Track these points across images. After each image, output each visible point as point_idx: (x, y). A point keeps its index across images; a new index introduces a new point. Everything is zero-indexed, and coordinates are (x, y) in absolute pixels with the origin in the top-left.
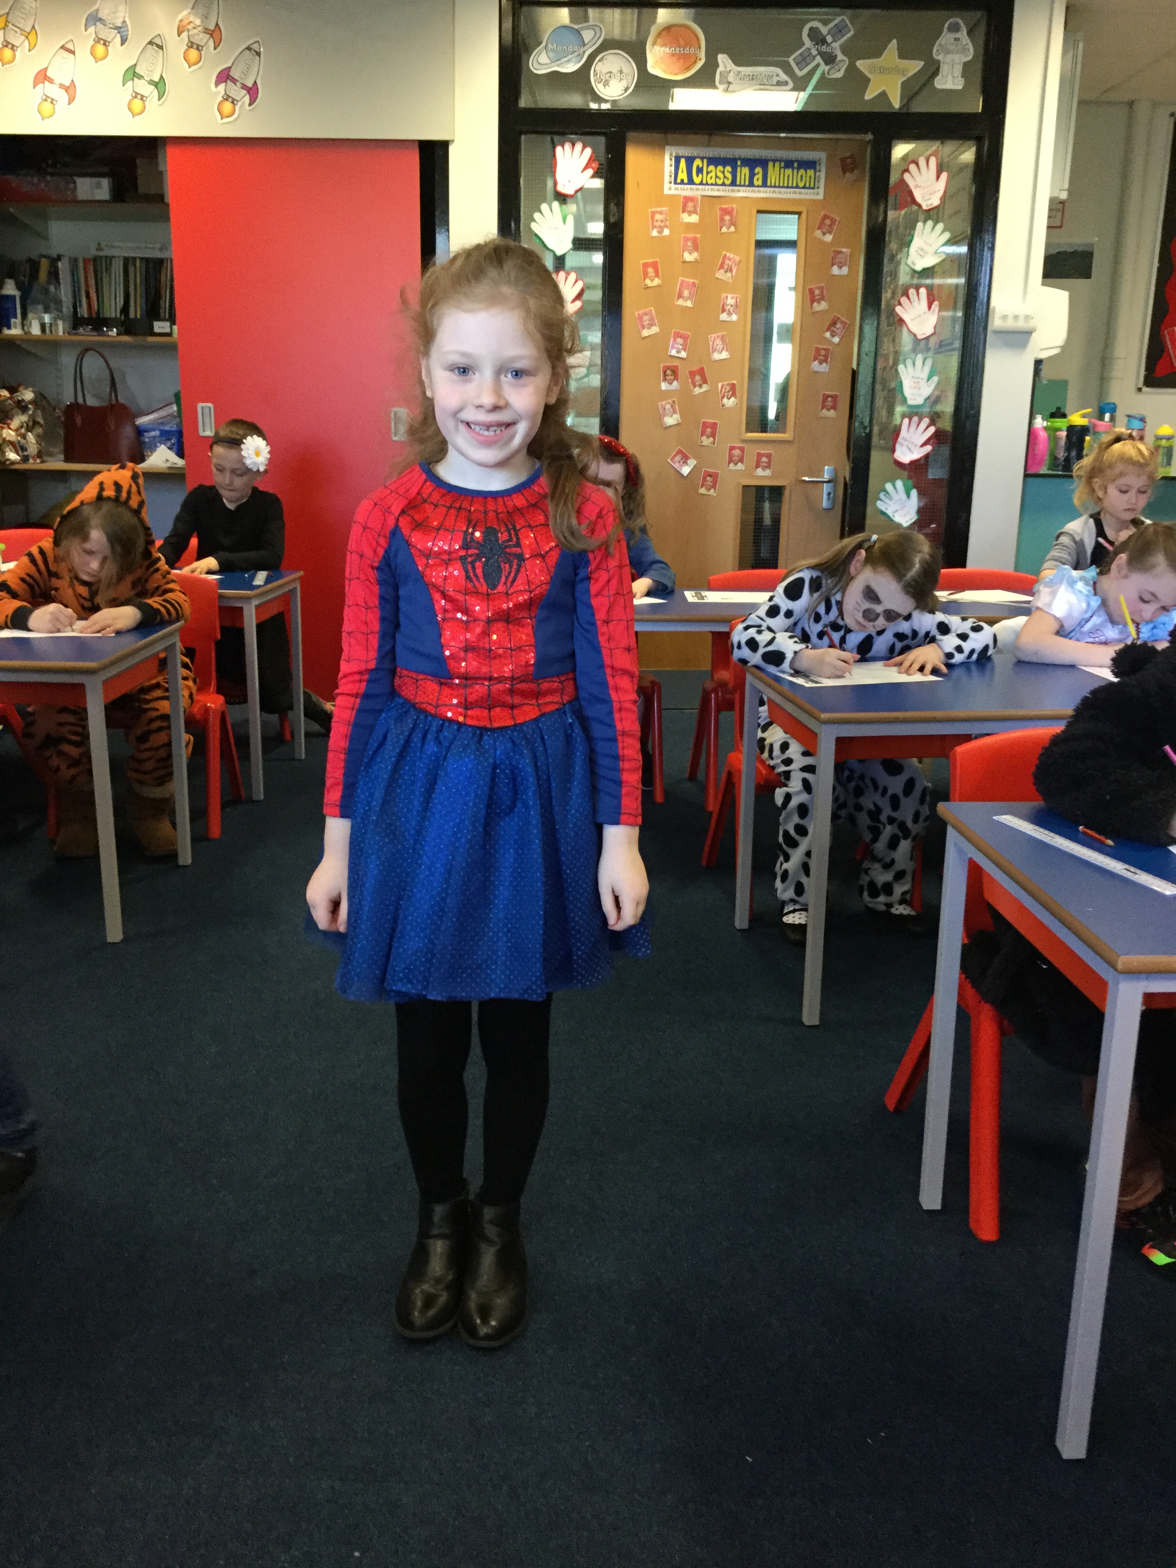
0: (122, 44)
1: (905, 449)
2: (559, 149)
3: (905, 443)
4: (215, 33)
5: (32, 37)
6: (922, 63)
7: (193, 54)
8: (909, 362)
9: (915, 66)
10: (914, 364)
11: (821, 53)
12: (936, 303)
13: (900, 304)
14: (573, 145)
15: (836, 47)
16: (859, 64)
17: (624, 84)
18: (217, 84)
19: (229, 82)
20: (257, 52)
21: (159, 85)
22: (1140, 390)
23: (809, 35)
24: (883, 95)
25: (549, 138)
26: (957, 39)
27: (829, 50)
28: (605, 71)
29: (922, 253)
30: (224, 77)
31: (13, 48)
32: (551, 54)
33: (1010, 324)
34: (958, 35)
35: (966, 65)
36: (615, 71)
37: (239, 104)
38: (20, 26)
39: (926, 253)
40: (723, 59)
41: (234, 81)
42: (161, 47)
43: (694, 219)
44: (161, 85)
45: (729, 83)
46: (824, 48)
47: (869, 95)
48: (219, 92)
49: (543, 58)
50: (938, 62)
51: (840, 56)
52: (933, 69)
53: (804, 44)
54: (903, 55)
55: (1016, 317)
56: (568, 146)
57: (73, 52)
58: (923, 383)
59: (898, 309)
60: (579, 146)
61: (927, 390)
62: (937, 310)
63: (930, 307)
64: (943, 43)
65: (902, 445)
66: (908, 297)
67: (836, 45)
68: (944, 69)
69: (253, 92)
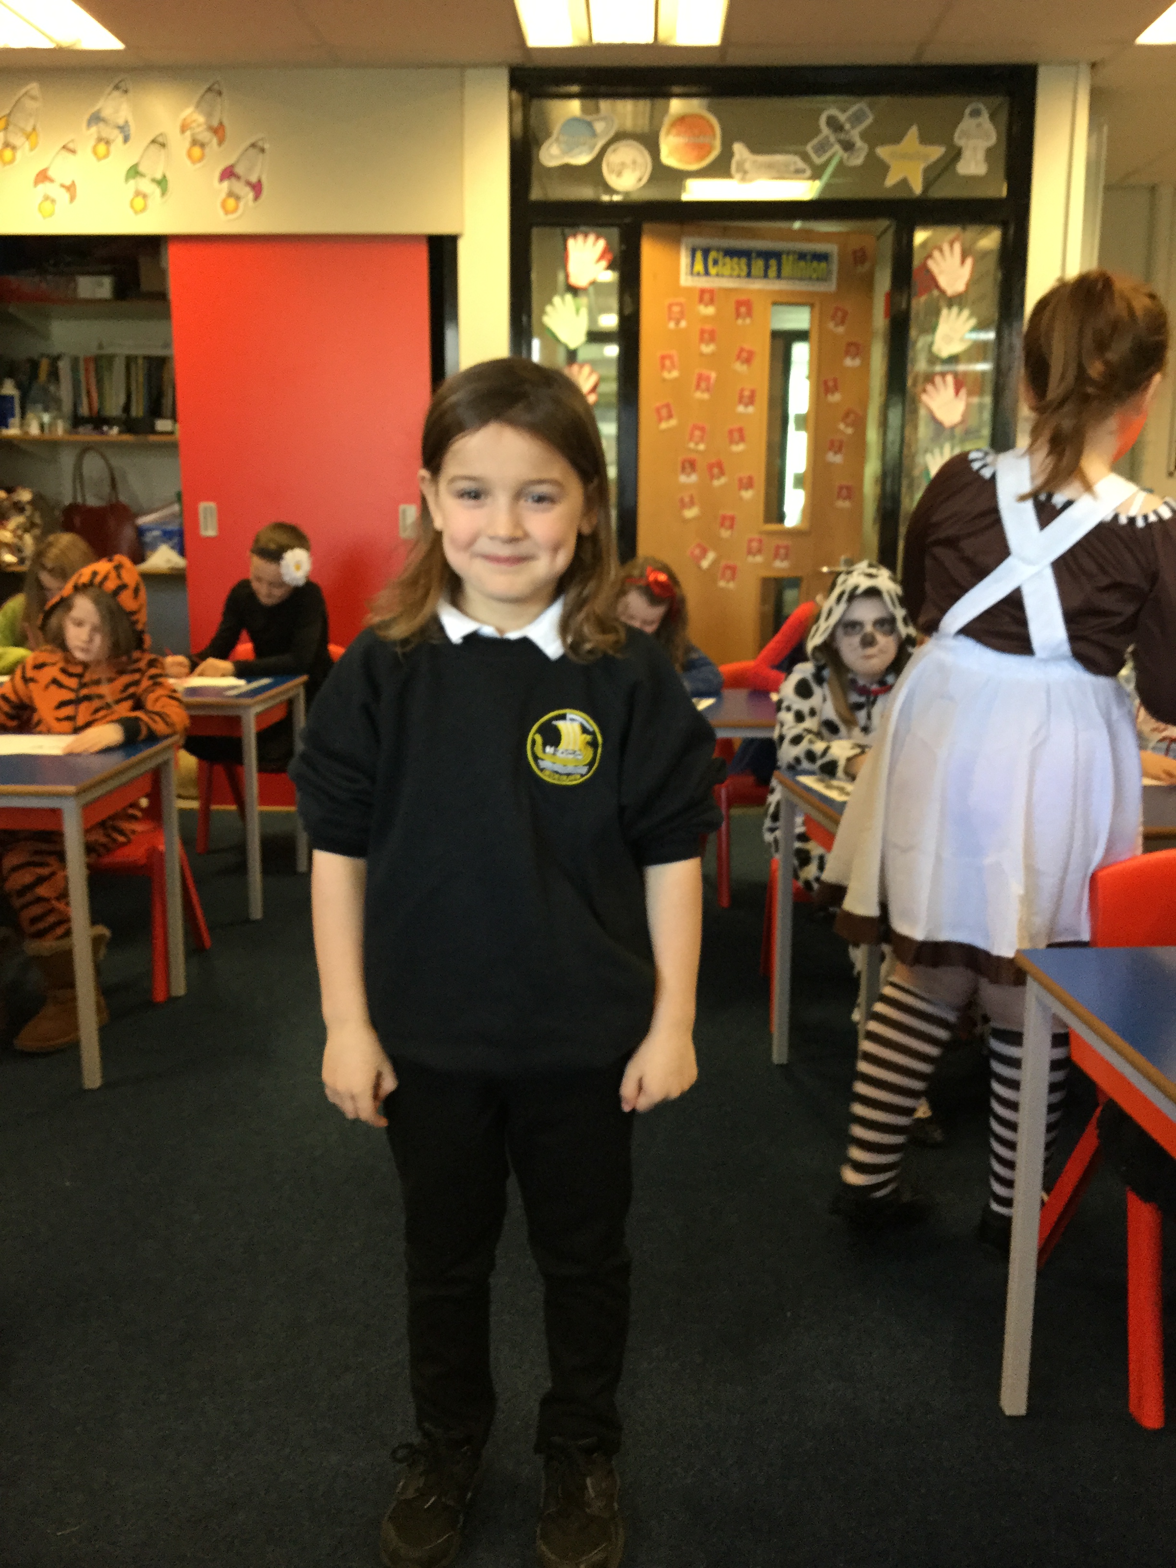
0: (125, 143)
2: (572, 243)
4: (218, 131)
5: (33, 137)
6: (943, 149)
7: (197, 151)
8: (937, 451)
9: (936, 152)
10: (942, 453)
11: (840, 142)
12: (963, 390)
13: (925, 391)
14: (586, 237)
15: (855, 135)
16: (878, 150)
17: (638, 175)
18: (221, 181)
19: (233, 178)
20: (261, 149)
23: (828, 124)
24: (904, 181)
25: (560, 230)
26: (978, 124)
27: (847, 138)
28: (618, 163)
29: (947, 340)
30: (228, 174)
31: (14, 148)
32: (562, 146)
35: (989, 150)
36: (628, 161)
37: (243, 200)
38: (21, 127)
39: (952, 340)
40: (739, 150)
41: (238, 177)
42: (163, 145)
43: (710, 310)
44: (163, 183)
45: (746, 172)
46: (842, 136)
47: (890, 182)
48: (223, 189)
49: (554, 151)
50: (960, 146)
51: (859, 143)
52: (955, 155)
53: (820, 132)
54: (924, 141)
57: (73, 152)
59: (924, 398)
60: (592, 238)
62: (965, 397)
63: (957, 395)
64: (964, 128)
66: (934, 386)
67: (855, 132)
68: (967, 154)
69: (257, 188)
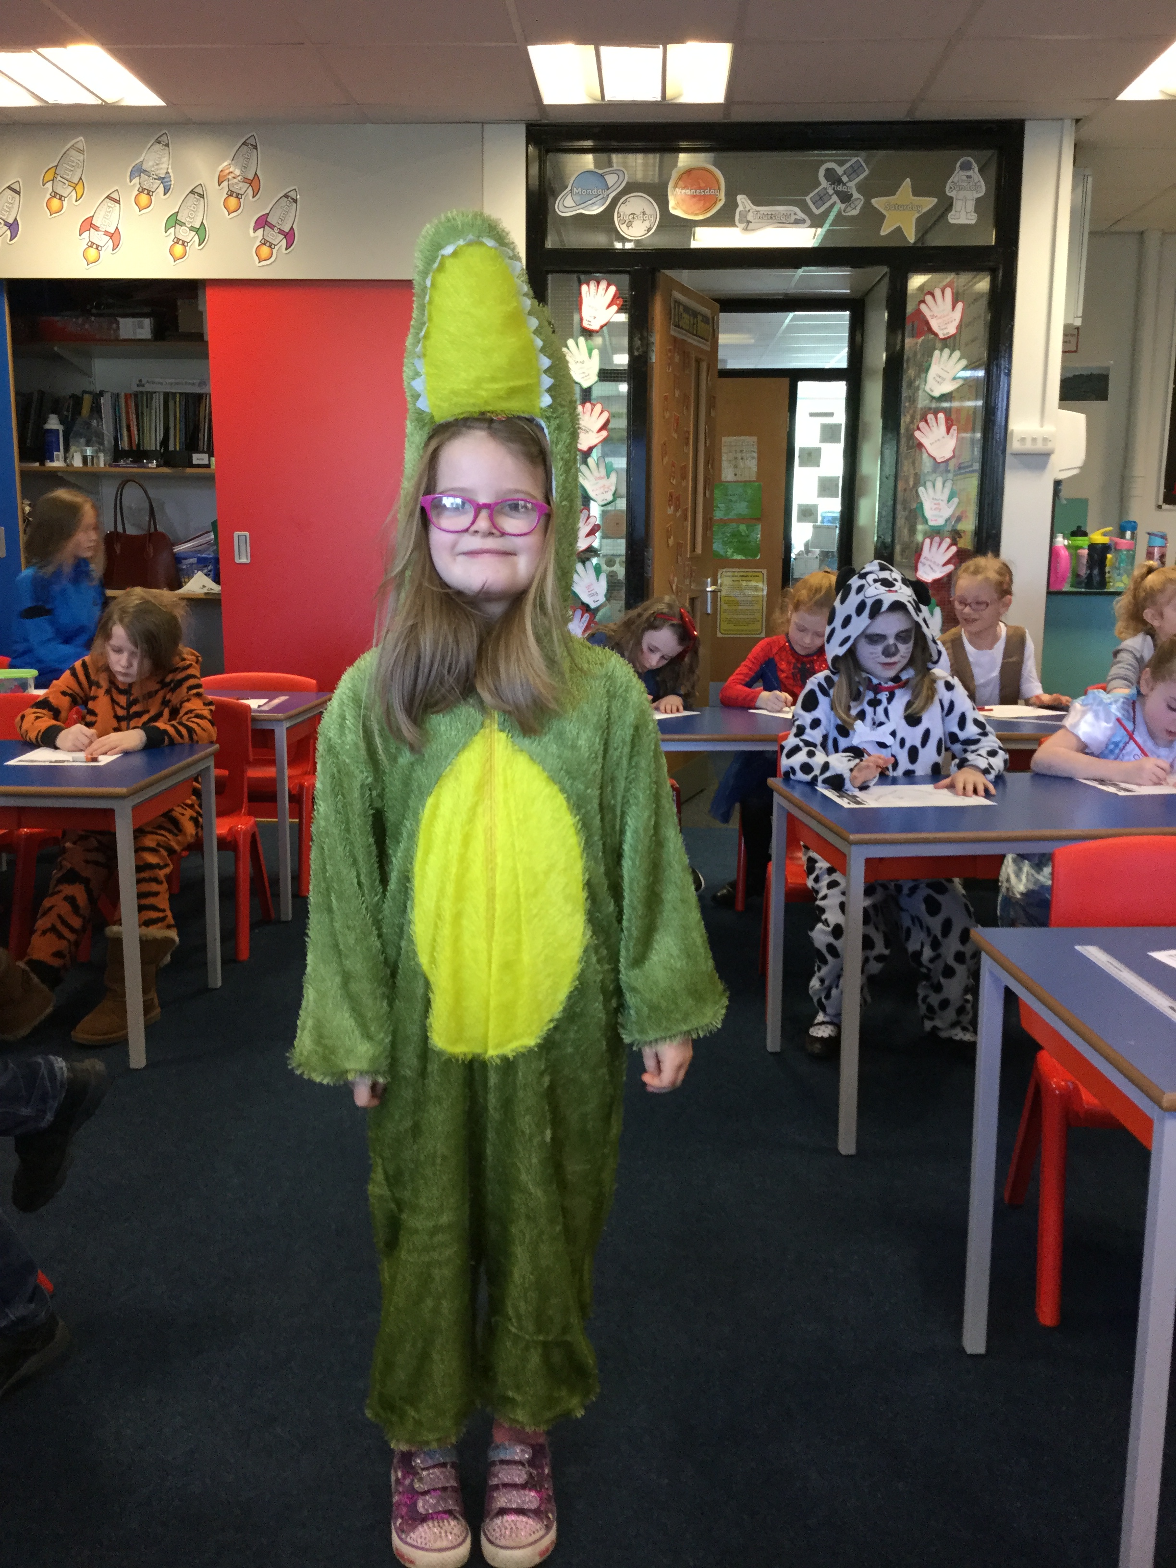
0: (165, 194)
1: (927, 569)
2: (584, 288)
3: (928, 563)
4: (253, 183)
5: (79, 188)
6: (935, 200)
7: (233, 201)
8: (929, 485)
9: (929, 203)
10: (934, 486)
11: (837, 193)
12: (955, 427)
13: (918, 429)
14: (598, 283)
15: (852, 186)
16: (874, 201)
17: (647, 224)
18: (255, 230)
19: (266, 227)
20: (292, 199)
21: (200, 231)
22: (1160, 507)
23: (827, 177)
24: (899, 230)
25: (575, 276)
26: (969, 177)
27: (844, 189)
28: (629, 213)
29: (939, 379)
30: (262, 222)
31: (61, 198)
32: (577, 198)
33: (1028, 446)
34: (970, 173)
35: (978, 201)
36: (638, 212)
37: (277, 248)
38: (68, 178)
39: (944, 379)
40: (741, 199)
41: (272, 227)
42: (202, 196)
44: (202, 230)
45: (749, 222)
46: (840, 188)
47: (883, 232)
48: (257, 237)
49: (569, 202)
50: (952, 198)
51: (856, 195)
52: (947, 205)
53: (819, 184)
54: (916, 193)
55: (1034, 440)
56: (593, 284)
57: (118, 202)
58: (943, 504)
59: (917, 434)
60: (603, 284)
61: (947, 511)
62: (955, 435)
63: (948, 432)
64: (955, 180)
65: (924, 565)
66: (926, 422)
67: (852, 184)
68: (958, 205)
69: (289, 236)
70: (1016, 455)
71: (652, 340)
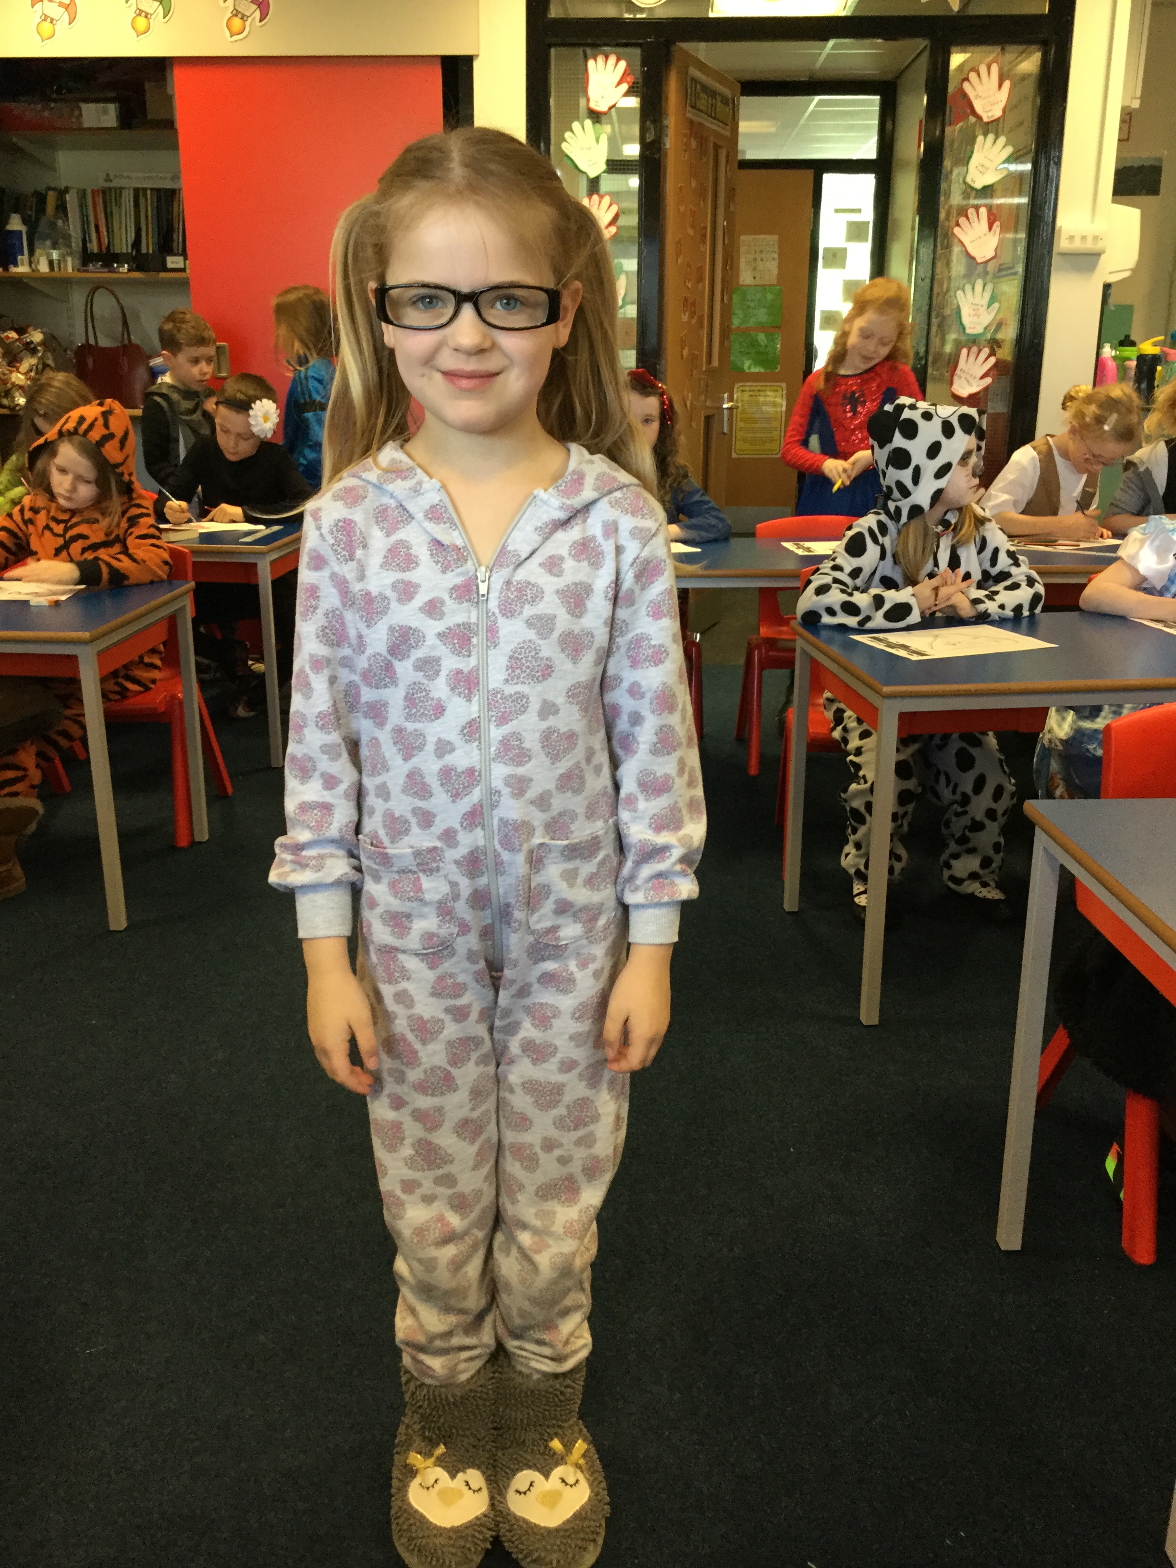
1: (963, 382)
2: (591, 63)
3: (964, 375)
8: (968, 288)
10: (973, 289)
12: (997, 223)
13: (958, 225)
14: (607, 58)
25: (580, 51)
29: (982, 169)
33: (1078, 245)
37: (250, 19)
39: (987, 169)
48: (227, 7)
55: (1084, 238)
58: (983, 310)
59: (957, 230)
60: (612, 59)
61: (986, 318)
62: (998, 232)
63: (990, 228)
65: (960, 377)
66: (967, 219)
69: (263, 6)
70: (1063, 254)
71: (666, 122)
